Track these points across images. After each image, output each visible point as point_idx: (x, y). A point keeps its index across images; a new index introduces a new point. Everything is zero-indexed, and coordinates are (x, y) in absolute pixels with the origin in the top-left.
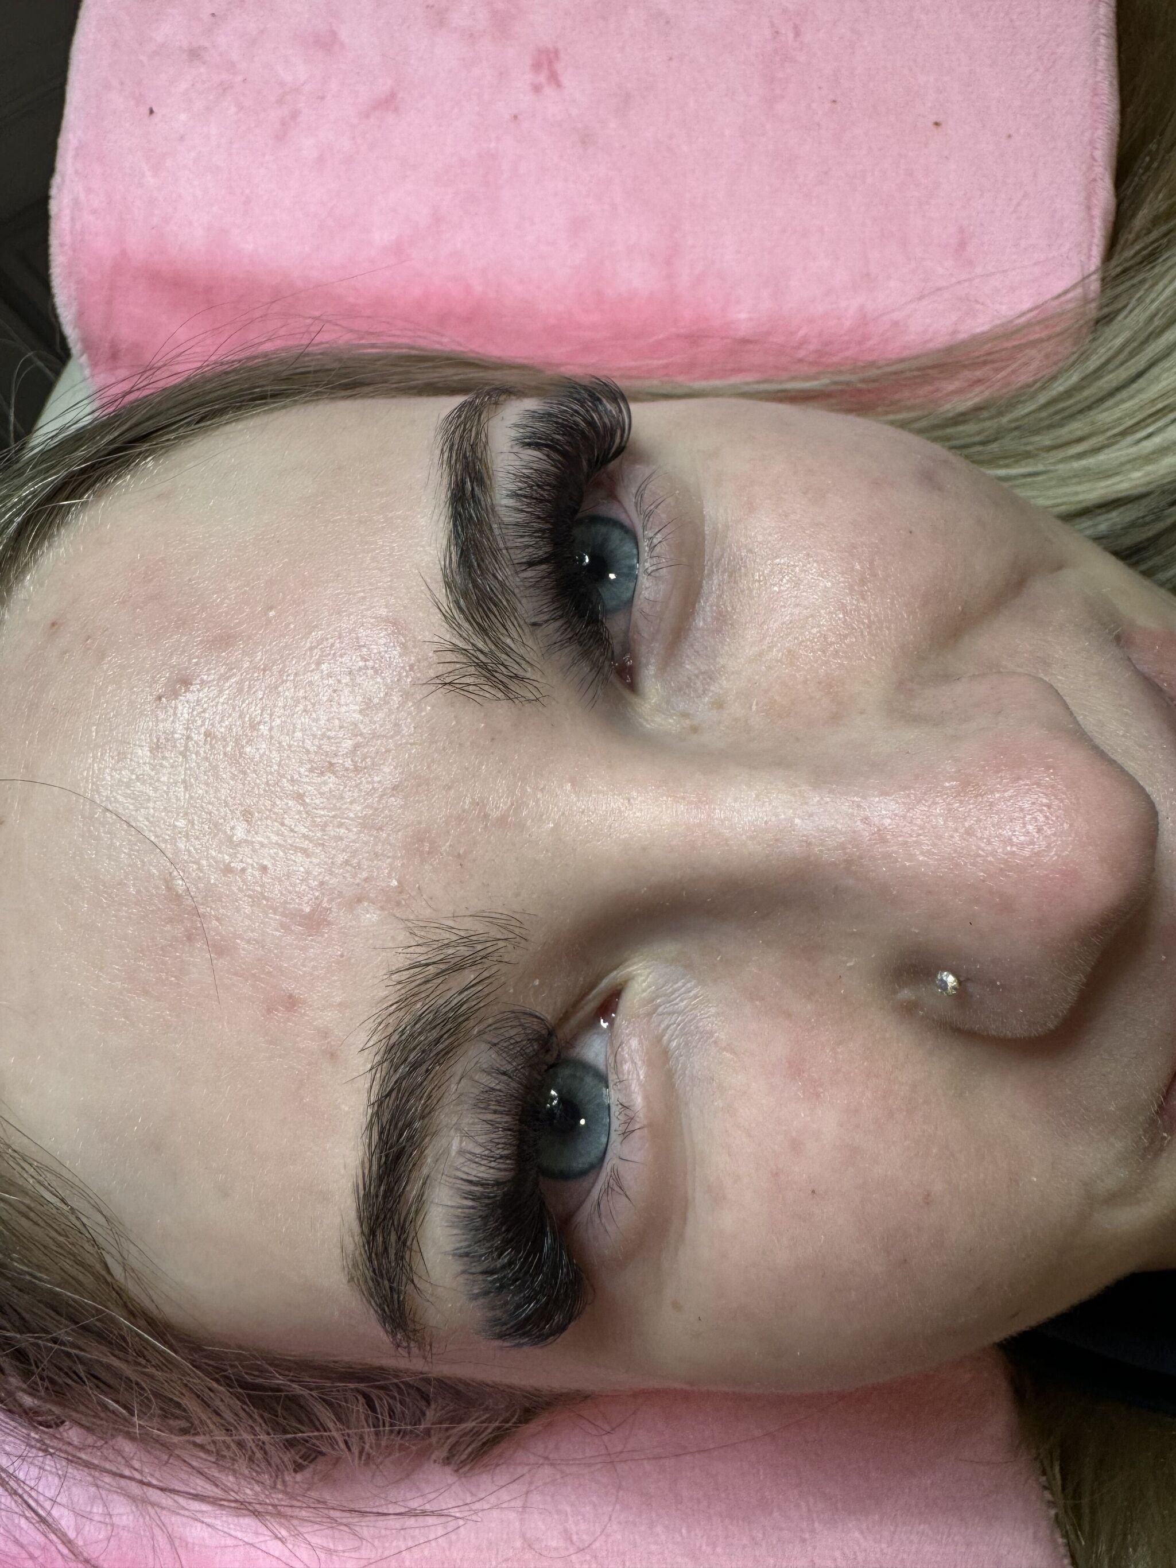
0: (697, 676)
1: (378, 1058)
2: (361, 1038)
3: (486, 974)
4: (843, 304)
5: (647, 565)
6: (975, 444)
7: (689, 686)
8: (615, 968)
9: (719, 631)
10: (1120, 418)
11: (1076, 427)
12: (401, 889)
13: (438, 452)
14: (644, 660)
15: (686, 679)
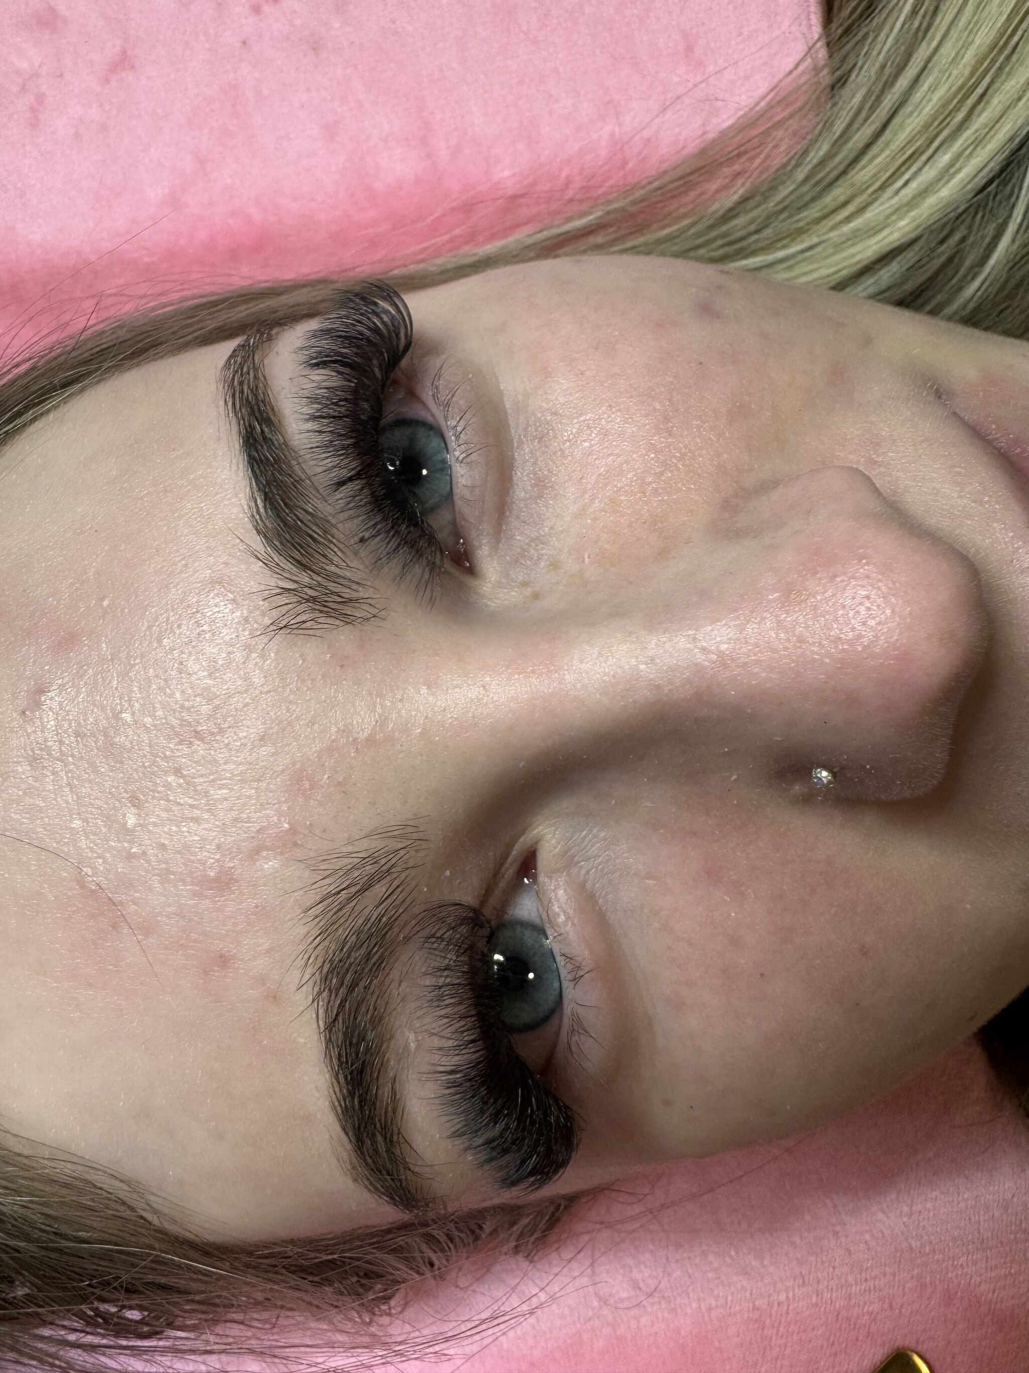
0: (529, 545)
1: (316, 989)
2: (294, 977)
3: (396, 883)
4: (595, 136)
5: (457, 453)
6: (750, 234)
7: (523, 556)
8: (523, 834)
9: (540, 497)
10: (875, 175)
11: (839, 193)
12: (293, 831)
13: (222, 403)
14: (476, 543)
15: (519, 550)
